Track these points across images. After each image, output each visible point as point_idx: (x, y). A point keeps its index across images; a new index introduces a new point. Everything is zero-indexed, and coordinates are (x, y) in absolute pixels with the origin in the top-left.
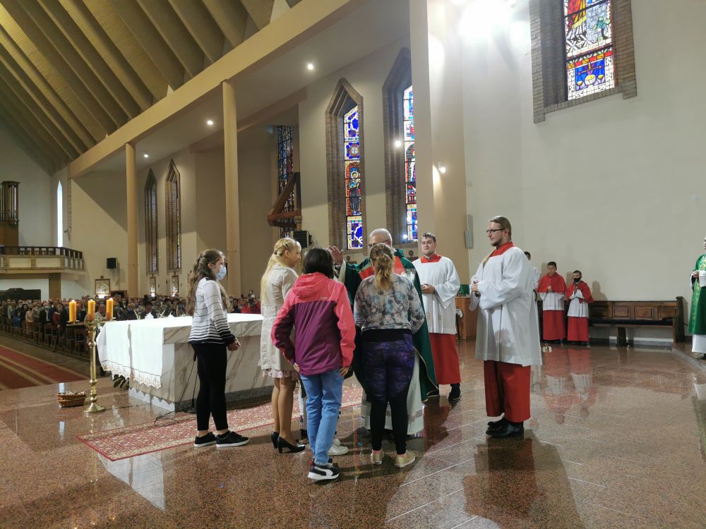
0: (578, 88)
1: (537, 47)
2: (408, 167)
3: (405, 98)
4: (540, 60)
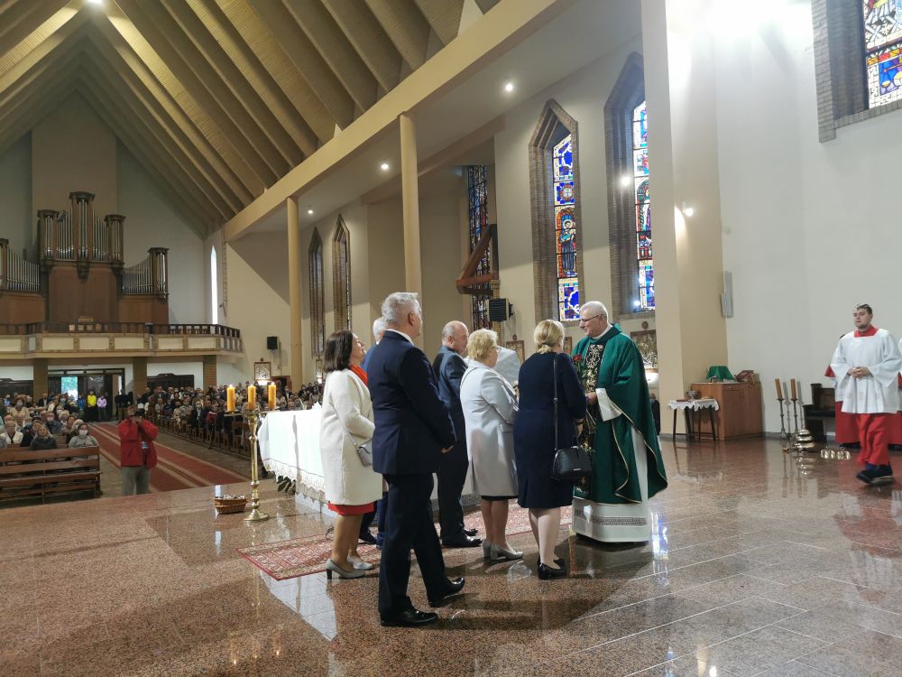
0: (883, 90)
1: (822, 38)
2: (639, 212)
3: (635, 120)
4: (826, 56)
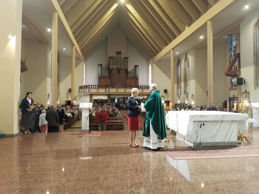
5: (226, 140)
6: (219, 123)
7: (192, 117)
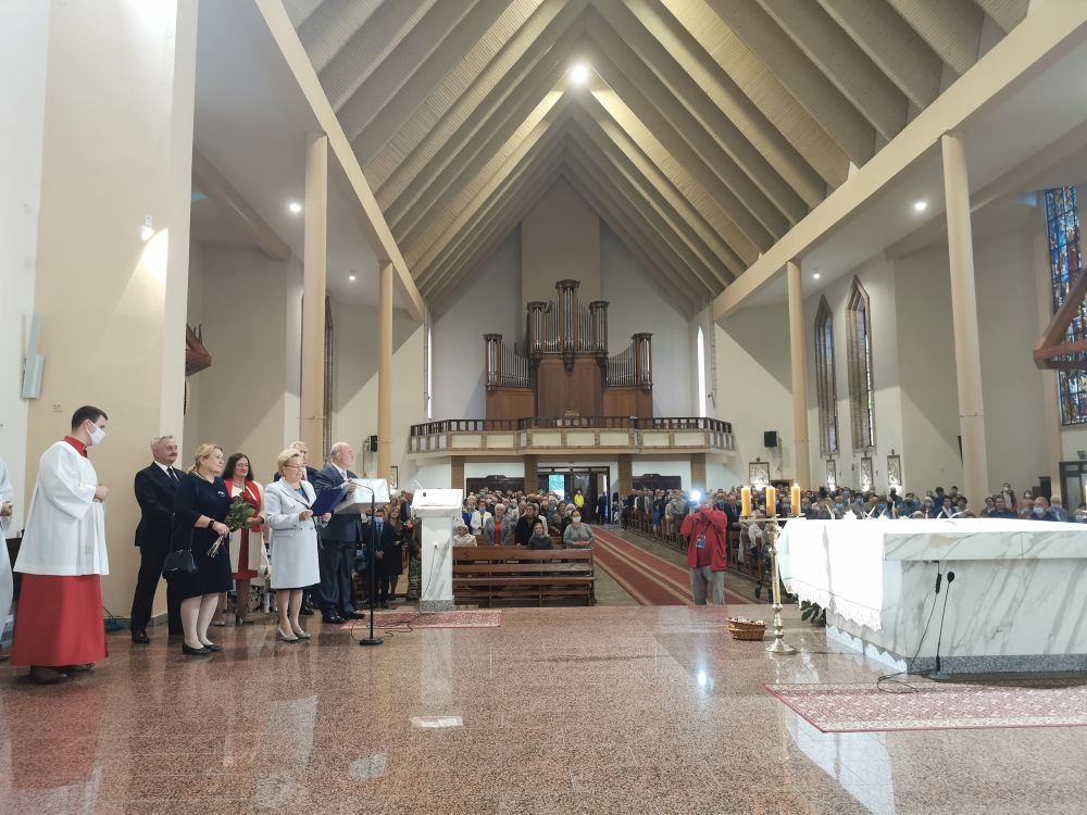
5: (1059, 648)
6: (1019, 570)
7: (898, 543)
